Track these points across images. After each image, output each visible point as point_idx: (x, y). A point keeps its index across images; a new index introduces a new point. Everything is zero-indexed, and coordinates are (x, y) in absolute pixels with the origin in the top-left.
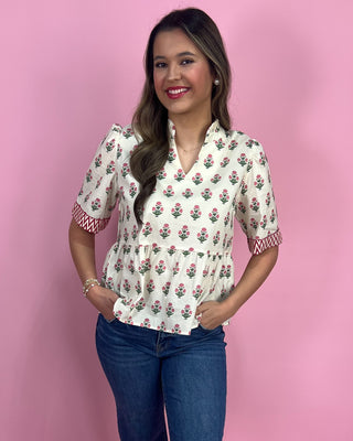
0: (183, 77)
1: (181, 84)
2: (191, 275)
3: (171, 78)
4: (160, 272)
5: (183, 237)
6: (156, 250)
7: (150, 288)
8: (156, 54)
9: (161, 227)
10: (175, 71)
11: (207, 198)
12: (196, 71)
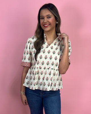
0: (48, 21)
1: (48, 23)
2: (50, 74)
3: (45, 22)
4: (42, 74)
5: (48, 64)
6: (40, 68)
7: (39, 79)
8: (41, 15)
9: (42, 62)
10: (46, 20)
11: (54, 53)
12: (52, 20)
